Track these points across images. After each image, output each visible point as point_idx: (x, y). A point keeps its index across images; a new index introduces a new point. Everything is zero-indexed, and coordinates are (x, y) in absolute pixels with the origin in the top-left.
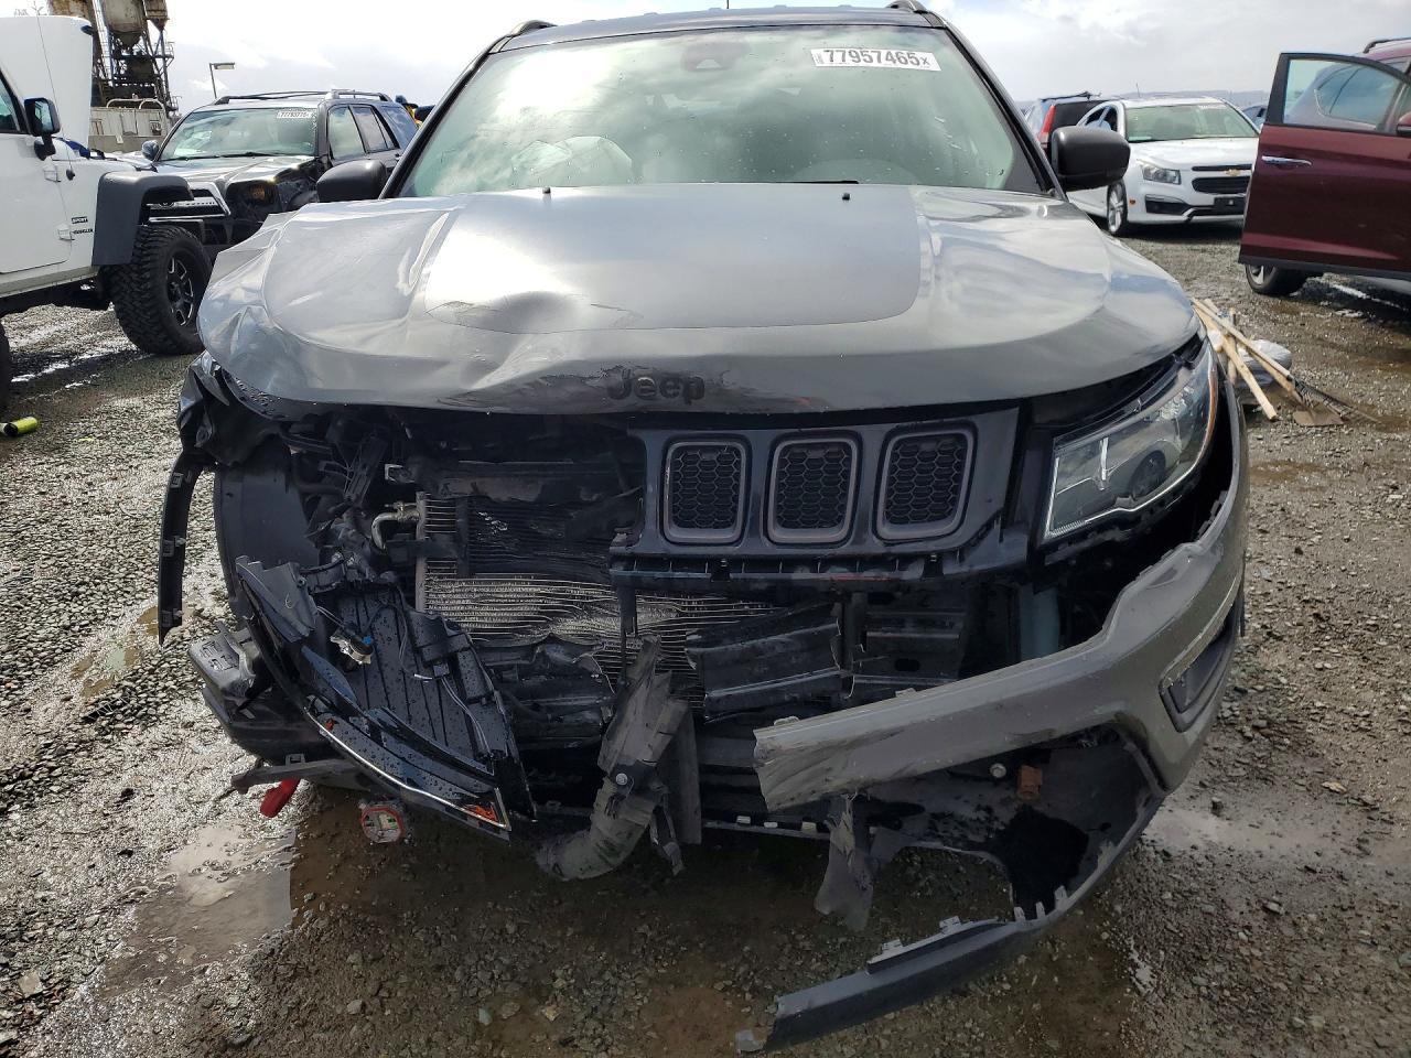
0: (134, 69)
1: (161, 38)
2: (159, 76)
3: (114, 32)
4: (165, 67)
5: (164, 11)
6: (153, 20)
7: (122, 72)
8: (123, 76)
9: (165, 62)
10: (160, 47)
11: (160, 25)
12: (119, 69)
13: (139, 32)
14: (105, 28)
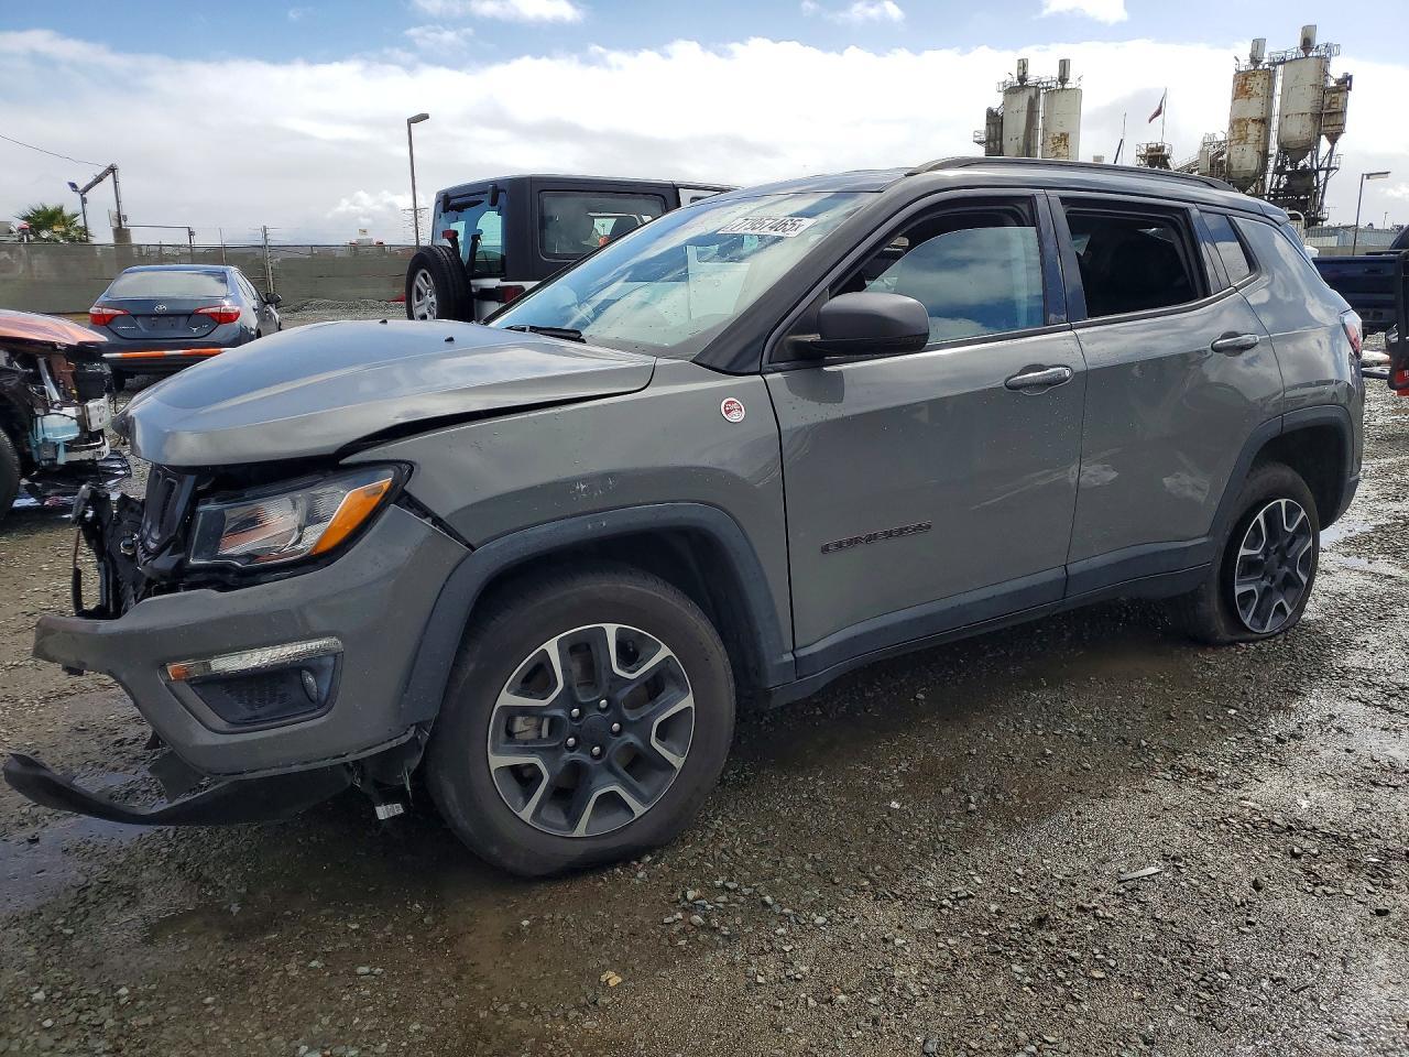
0: (1293, 183)
1: (1331, 151)
2: (1317, 188)
3: (1284, 149)
4: (1326, 179)
5: (1343, 124)
6: (1327, 135)
7: (1282, 186)
8: (1281, 190)
9: (1327, 174)
10: (1327, 160)
11: (1333, 140)
12: (1279, 183)
13: (1310, 146)
14: (1276, 146)
